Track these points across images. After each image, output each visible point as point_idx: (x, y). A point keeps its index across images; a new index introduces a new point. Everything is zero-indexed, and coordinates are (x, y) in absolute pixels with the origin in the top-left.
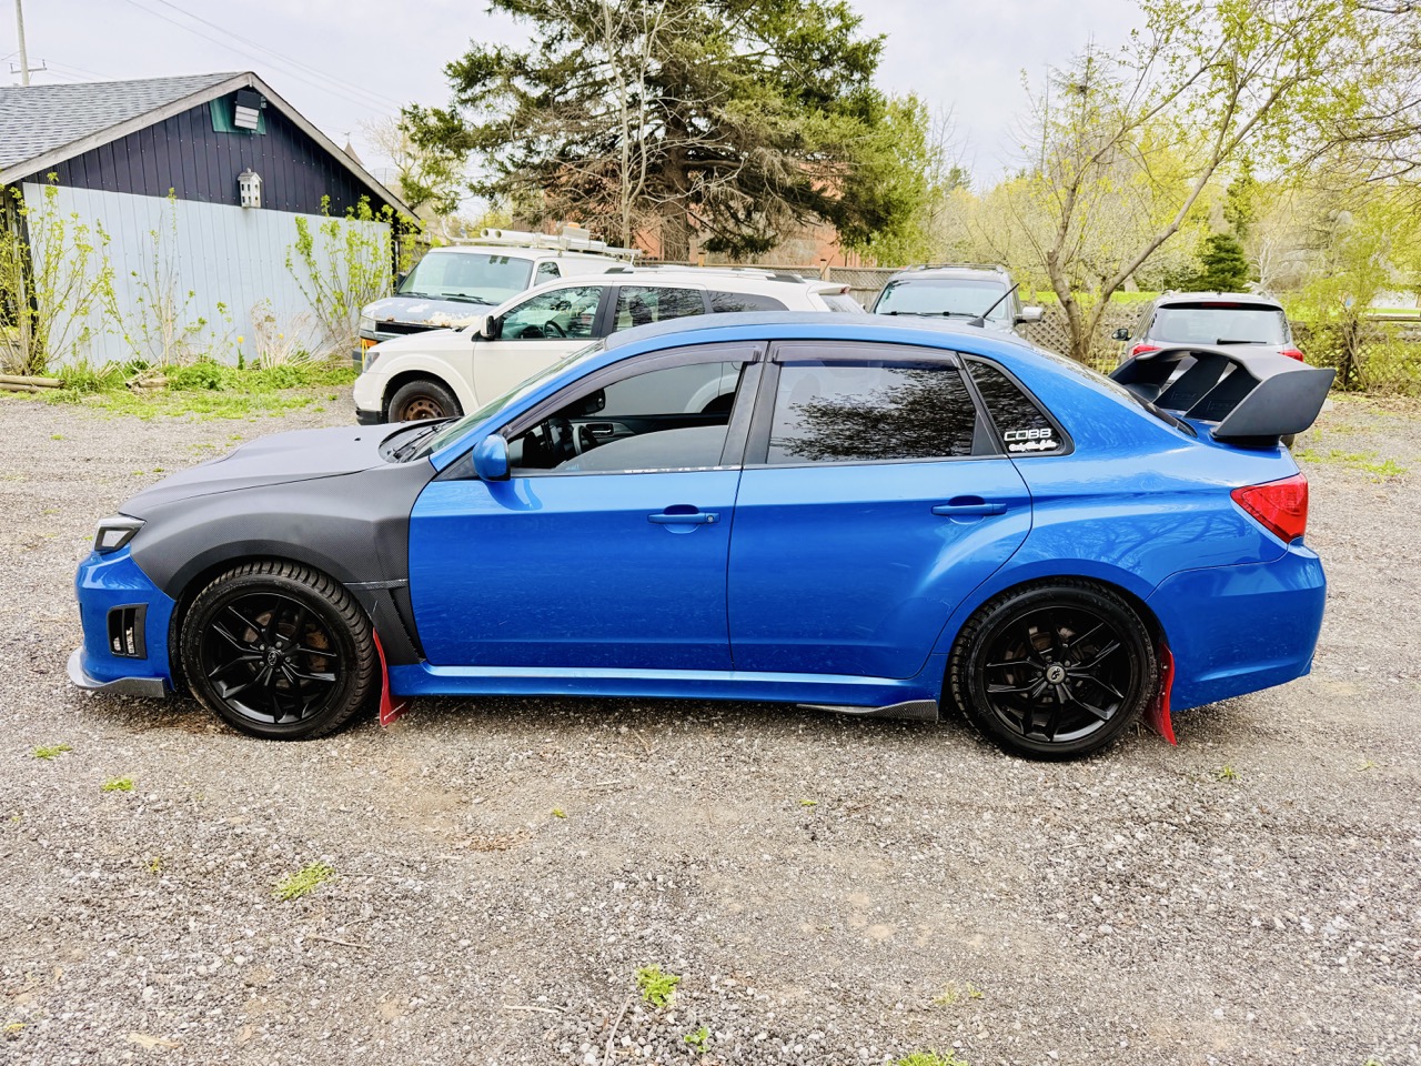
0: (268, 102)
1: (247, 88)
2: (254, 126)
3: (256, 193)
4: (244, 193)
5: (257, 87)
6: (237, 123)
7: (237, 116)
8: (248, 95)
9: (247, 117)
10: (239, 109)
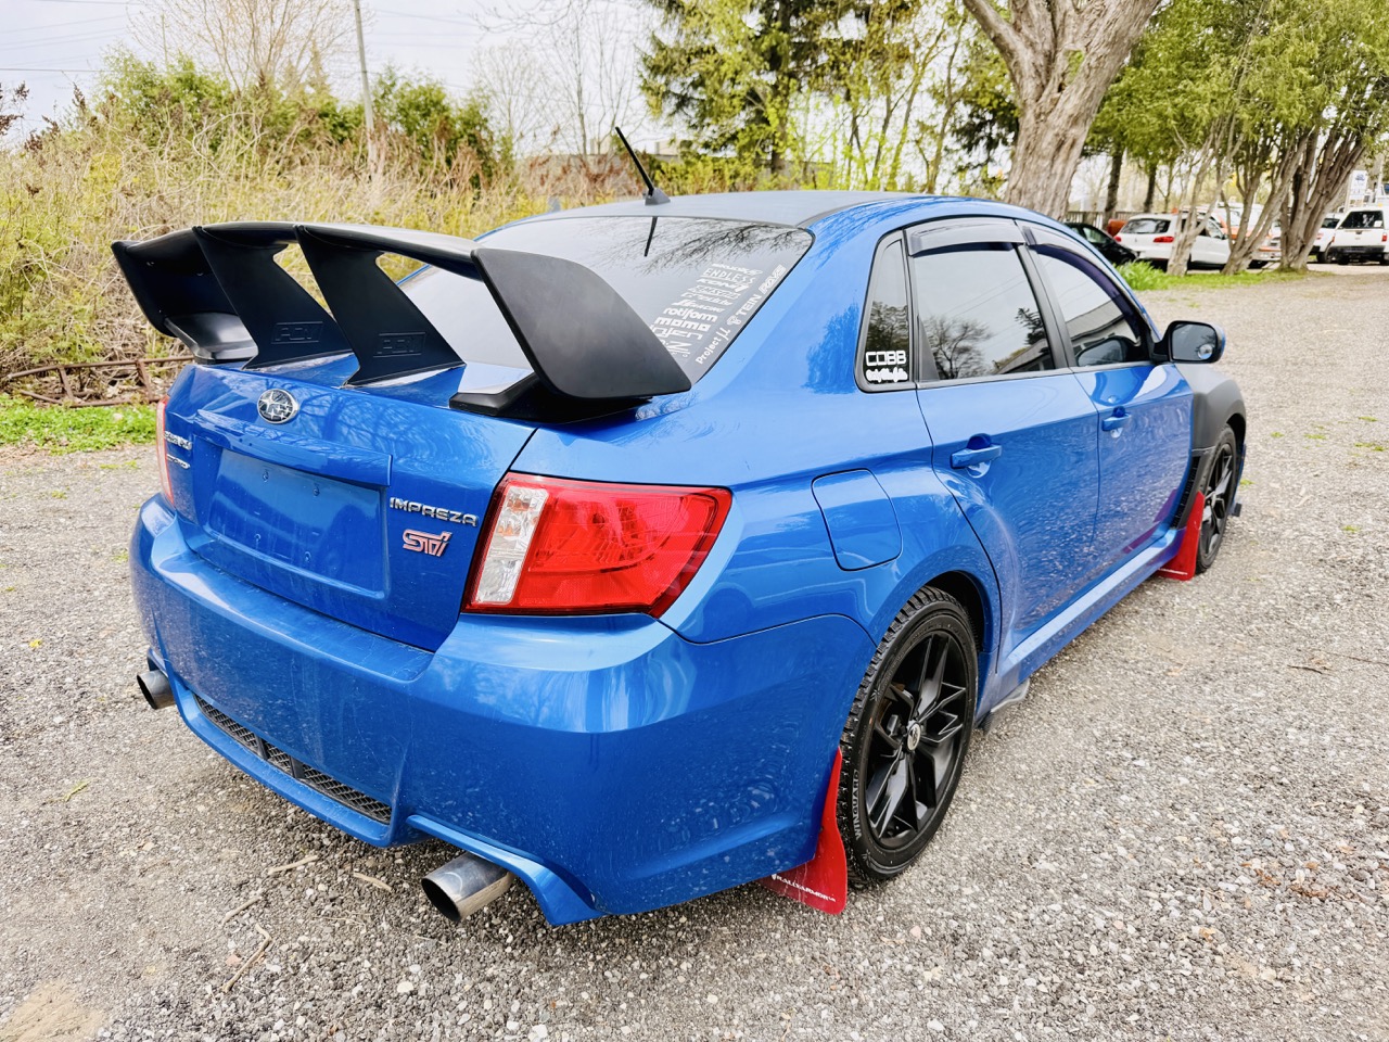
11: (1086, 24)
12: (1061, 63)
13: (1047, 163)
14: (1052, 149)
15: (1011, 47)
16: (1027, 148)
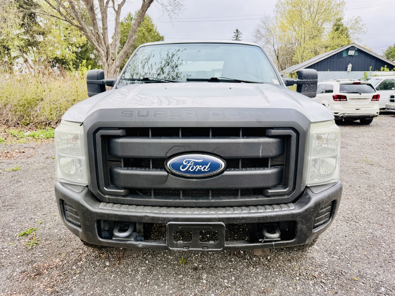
0: (358, 49)
1: (352, 47)
2: (353, 54)
3: (351, 68)
4: (348, 69)
5: (354, 46)
6: (349, 54)
7: (349, 53)
8: (353, 48)
9: (351, 53)
10: (349, 51)
11: (113, 47)
12: (111, 55)
13: (113, 75)
14: (113, 73)
15: (99, 50)
16: (108, 72)
